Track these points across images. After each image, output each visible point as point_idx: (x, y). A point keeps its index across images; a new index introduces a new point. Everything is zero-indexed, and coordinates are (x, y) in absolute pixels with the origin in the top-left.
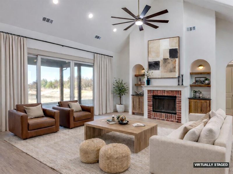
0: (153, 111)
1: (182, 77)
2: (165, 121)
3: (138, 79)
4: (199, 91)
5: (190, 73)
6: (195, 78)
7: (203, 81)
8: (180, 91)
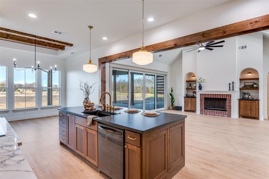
0: (205, 109)
1: (233, 84)
2: (216, 116)
3: (188, 84)
4: (248, 93)
5: (240, 79)
6: (245, 83)
7: (252, 85)
8: (231, 95)
